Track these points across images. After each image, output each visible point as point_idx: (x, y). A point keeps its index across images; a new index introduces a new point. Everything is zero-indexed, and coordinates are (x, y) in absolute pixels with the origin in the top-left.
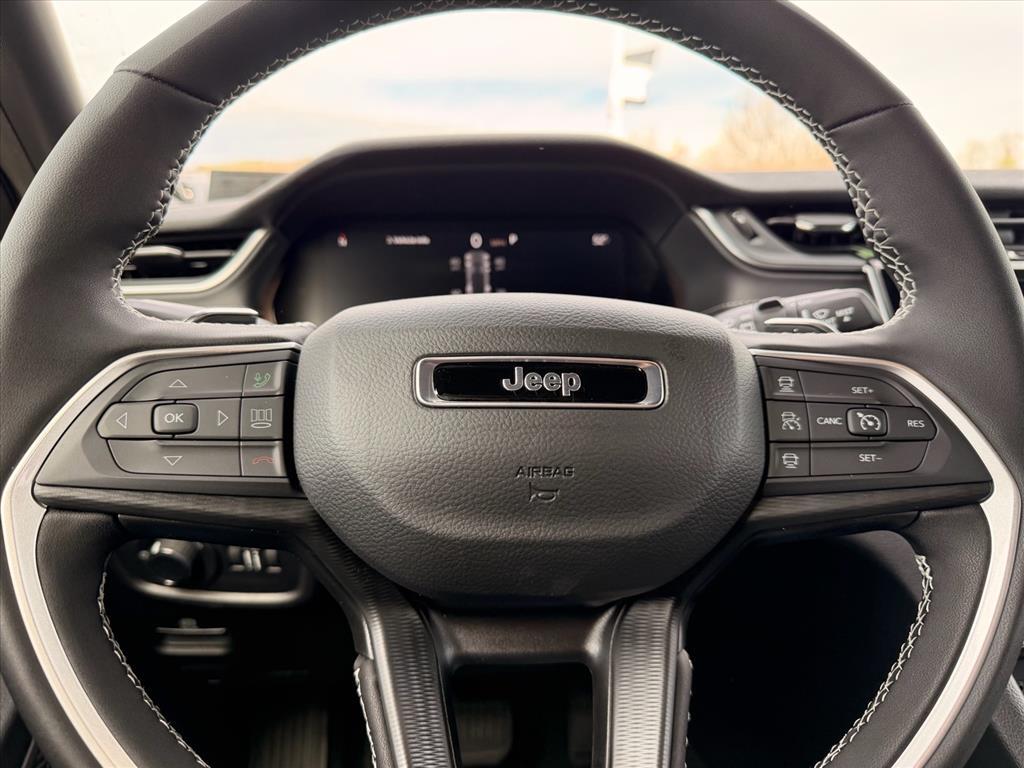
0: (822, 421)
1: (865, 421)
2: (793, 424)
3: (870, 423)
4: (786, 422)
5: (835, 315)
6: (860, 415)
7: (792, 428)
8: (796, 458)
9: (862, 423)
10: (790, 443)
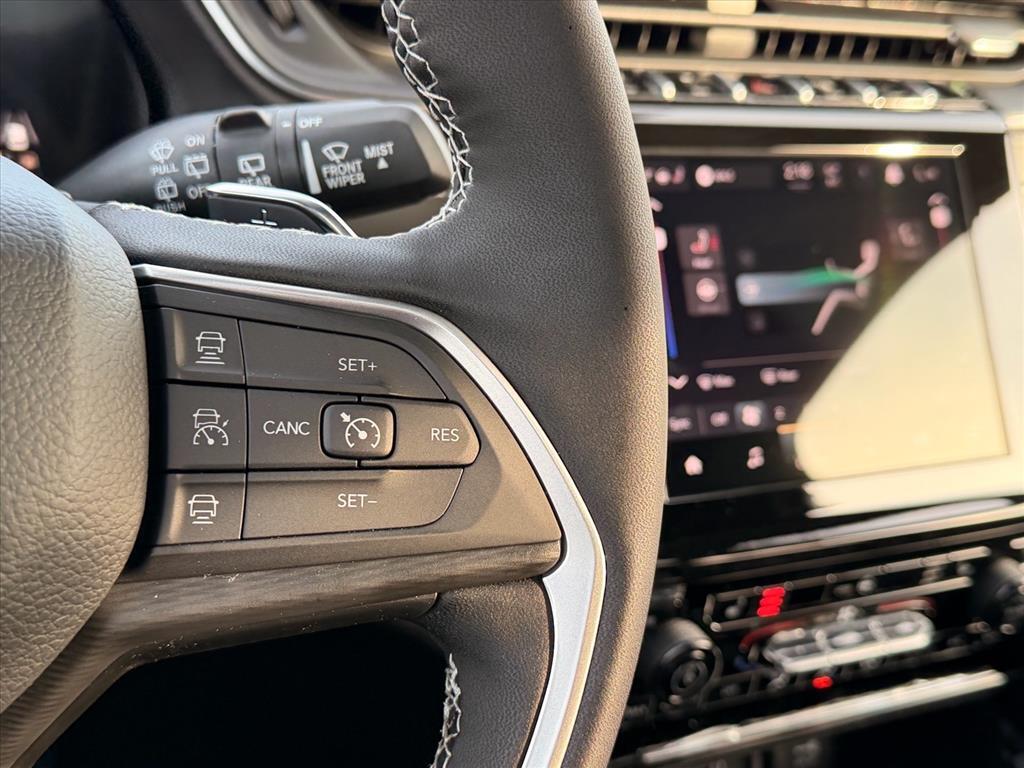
0: (274, 427)
1: (352, 430)
2: (213, 434)
3: (363, 435)
4: (201, 429)
5: (362, 156)
6: (346, 418)
7: (211, 442)
8: (216, 502)
9: (347, 435)
10: (207, 475)
